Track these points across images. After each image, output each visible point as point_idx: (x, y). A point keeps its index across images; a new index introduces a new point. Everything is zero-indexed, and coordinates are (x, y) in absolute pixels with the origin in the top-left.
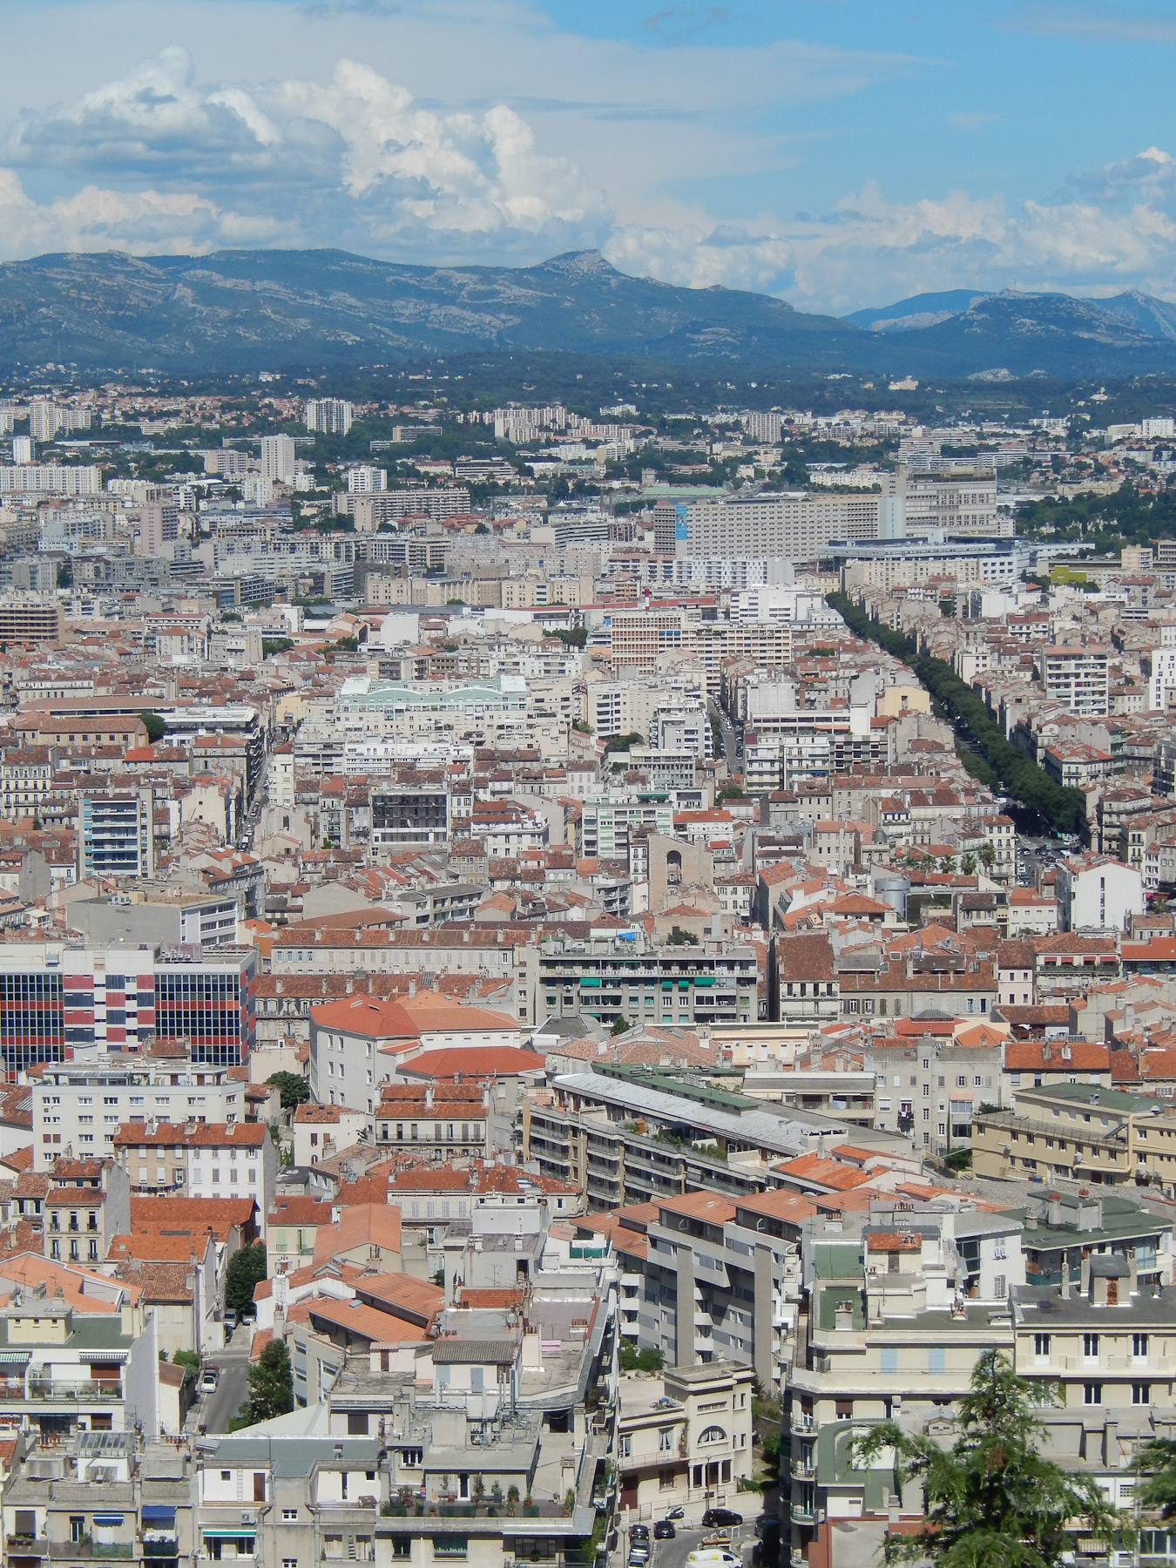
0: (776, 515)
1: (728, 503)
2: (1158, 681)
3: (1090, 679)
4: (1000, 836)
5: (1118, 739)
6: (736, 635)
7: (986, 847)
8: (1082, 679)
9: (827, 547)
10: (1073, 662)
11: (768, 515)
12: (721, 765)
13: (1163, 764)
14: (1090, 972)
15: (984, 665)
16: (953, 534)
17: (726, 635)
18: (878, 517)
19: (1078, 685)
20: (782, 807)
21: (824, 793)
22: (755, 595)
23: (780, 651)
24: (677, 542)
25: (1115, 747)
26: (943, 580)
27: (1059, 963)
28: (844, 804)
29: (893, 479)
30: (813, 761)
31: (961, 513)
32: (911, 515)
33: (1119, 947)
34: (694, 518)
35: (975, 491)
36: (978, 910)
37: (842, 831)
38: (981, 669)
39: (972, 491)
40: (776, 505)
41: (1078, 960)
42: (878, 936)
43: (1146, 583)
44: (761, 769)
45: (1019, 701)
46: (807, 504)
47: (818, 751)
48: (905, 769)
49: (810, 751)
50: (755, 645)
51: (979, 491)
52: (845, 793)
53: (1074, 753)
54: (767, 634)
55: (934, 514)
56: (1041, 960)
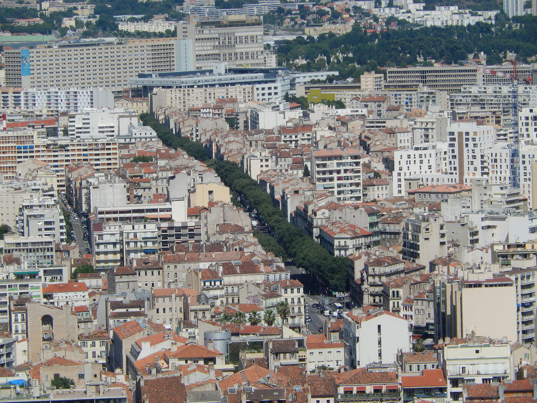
0: (97, 55)
1: (60, 47)
2: (399, 174)
3: (348, 174)
4: (292, 295)
5: (375, 219)
6: (76, 148)
7: (282, 304)
8: (342, 174)
9: (137, 79)
10: (335, 162)
11: (91, 56)
12: (75, 247)
13: (410, 237)
14: (379, 398)
15: (267, 166)
16: (232, 67)
17: (70, 148)
18: (174, 55)
19: (339, 179)
20: (125, 278)
21: (157, 267)
22: (87, 117)
23: (110, 159)
24: (23, 77)
25: (372, 225)
26: (227, 102)
27: (355, 392)
28: (172, 274)
29: (185, 26)
30: (146, 242)
31: (237, 51)
32: (200, 53)
33: (400, 378)
34: (35, 59)
35: (248, 34)
36: (285, 353)
37: (173, 296)
38: (264, 169)
39: (245, 34)
40: (97, 48)
41: (369, 389)
42: (212, 375)
43: (380, 100)
44: (106, 250)
45: (297, 192)
46: (121, 46)
47: (149, 235)
48: (217, 247)
49: (143, 235)
50: (91, 155)
51: (250, 34)
52: (172, 266)
53: (342, 231)
54: (100, 147)
55: (217, 52)
56: (341, 390)
